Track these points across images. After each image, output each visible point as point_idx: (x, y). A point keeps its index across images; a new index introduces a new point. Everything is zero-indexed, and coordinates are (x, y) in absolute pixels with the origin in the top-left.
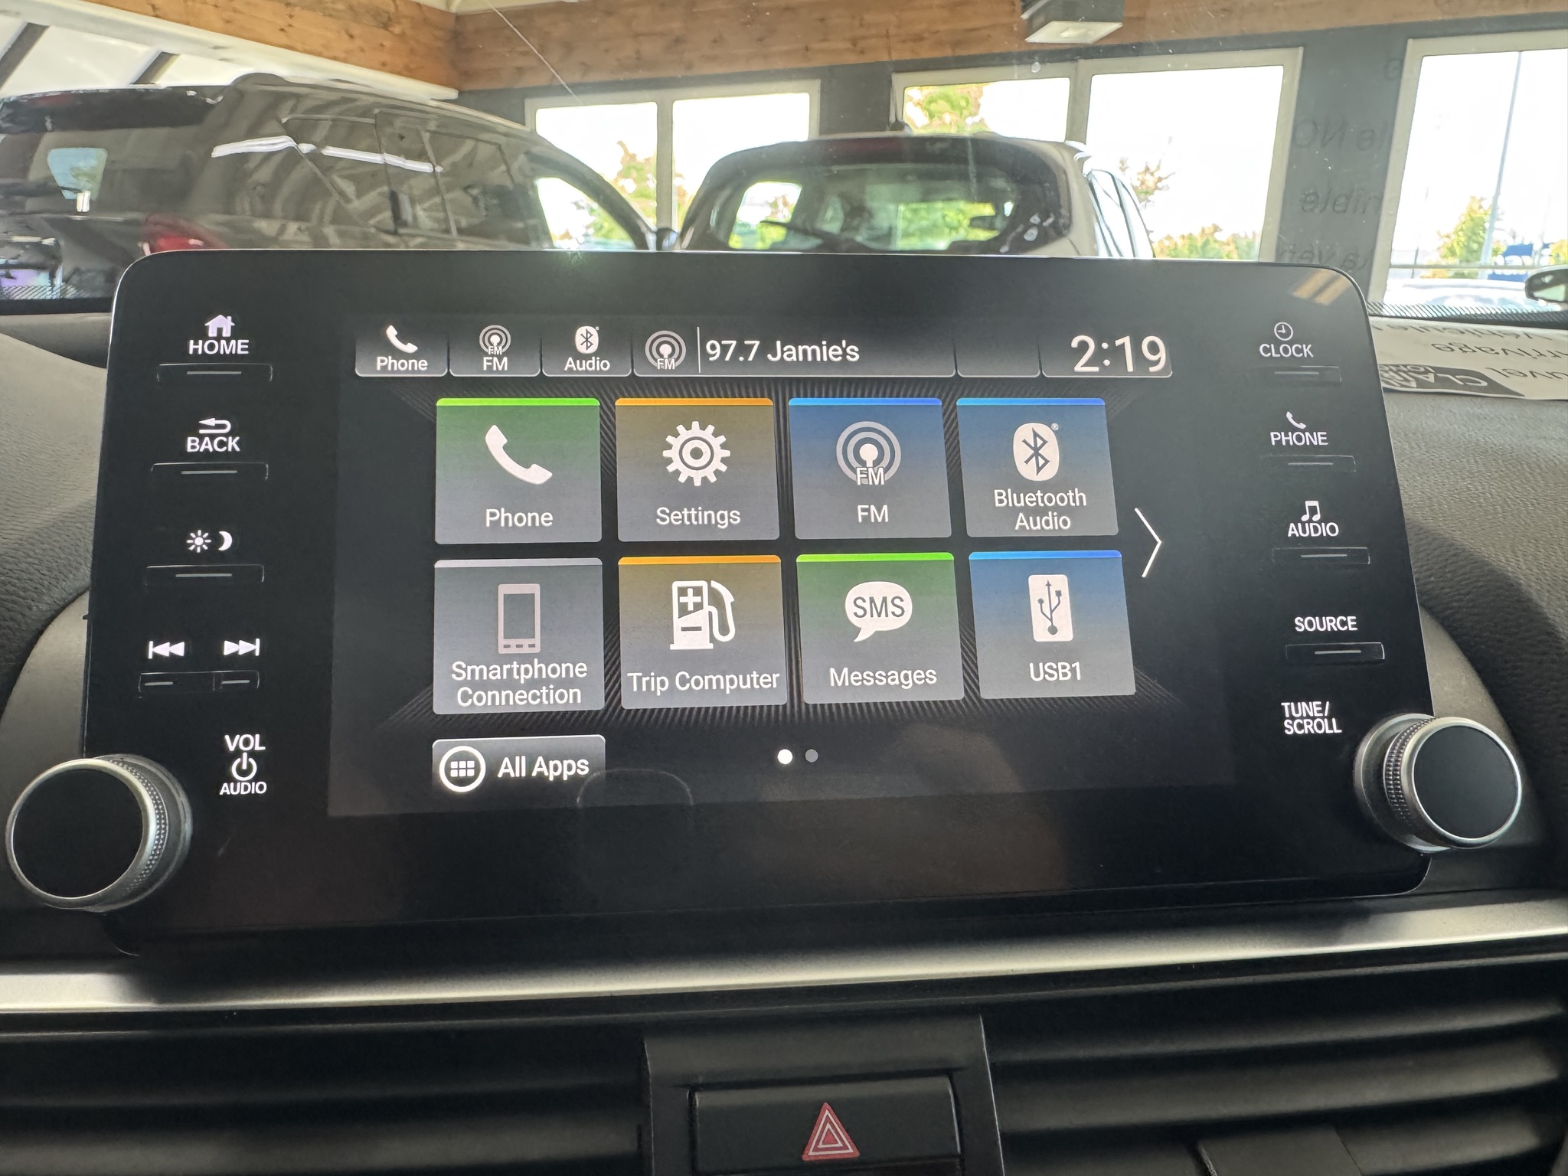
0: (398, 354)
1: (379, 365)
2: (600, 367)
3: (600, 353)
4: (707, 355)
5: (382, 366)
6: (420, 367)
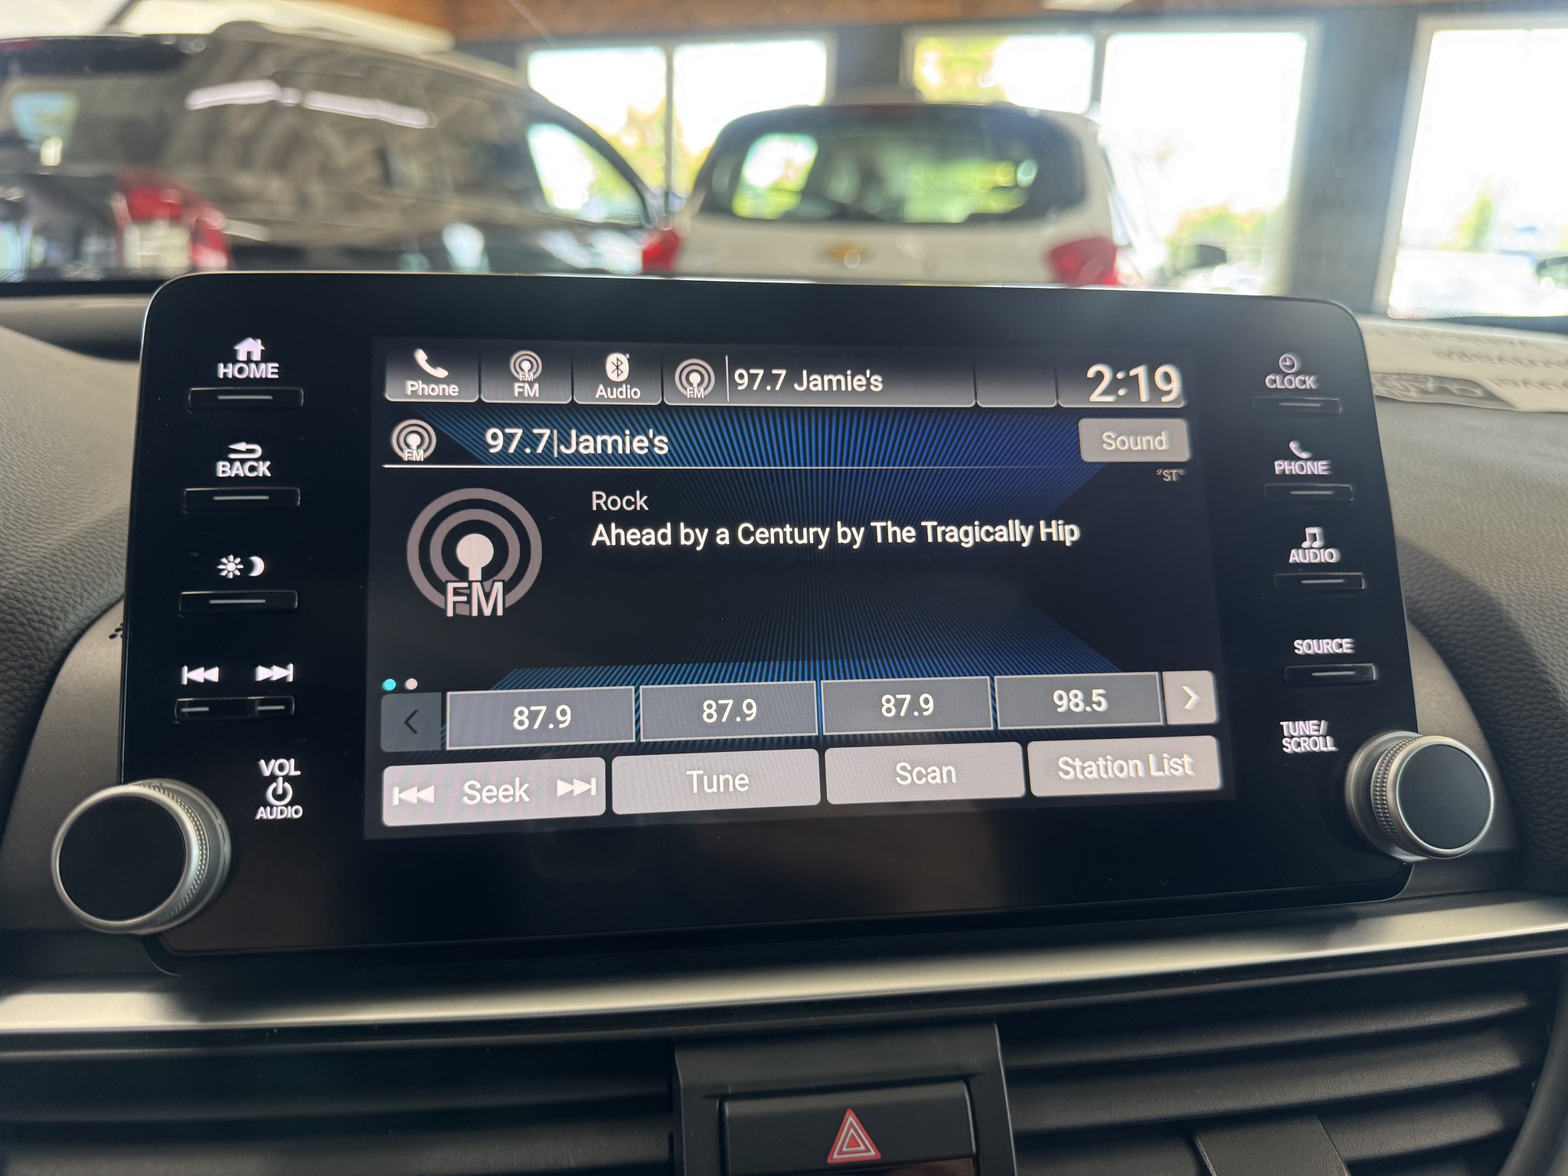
1: (409, 390)
2: (631, 395)
3: (631, 380)
4: (736, 384)
5: (413, 390)
6: (451, 392)
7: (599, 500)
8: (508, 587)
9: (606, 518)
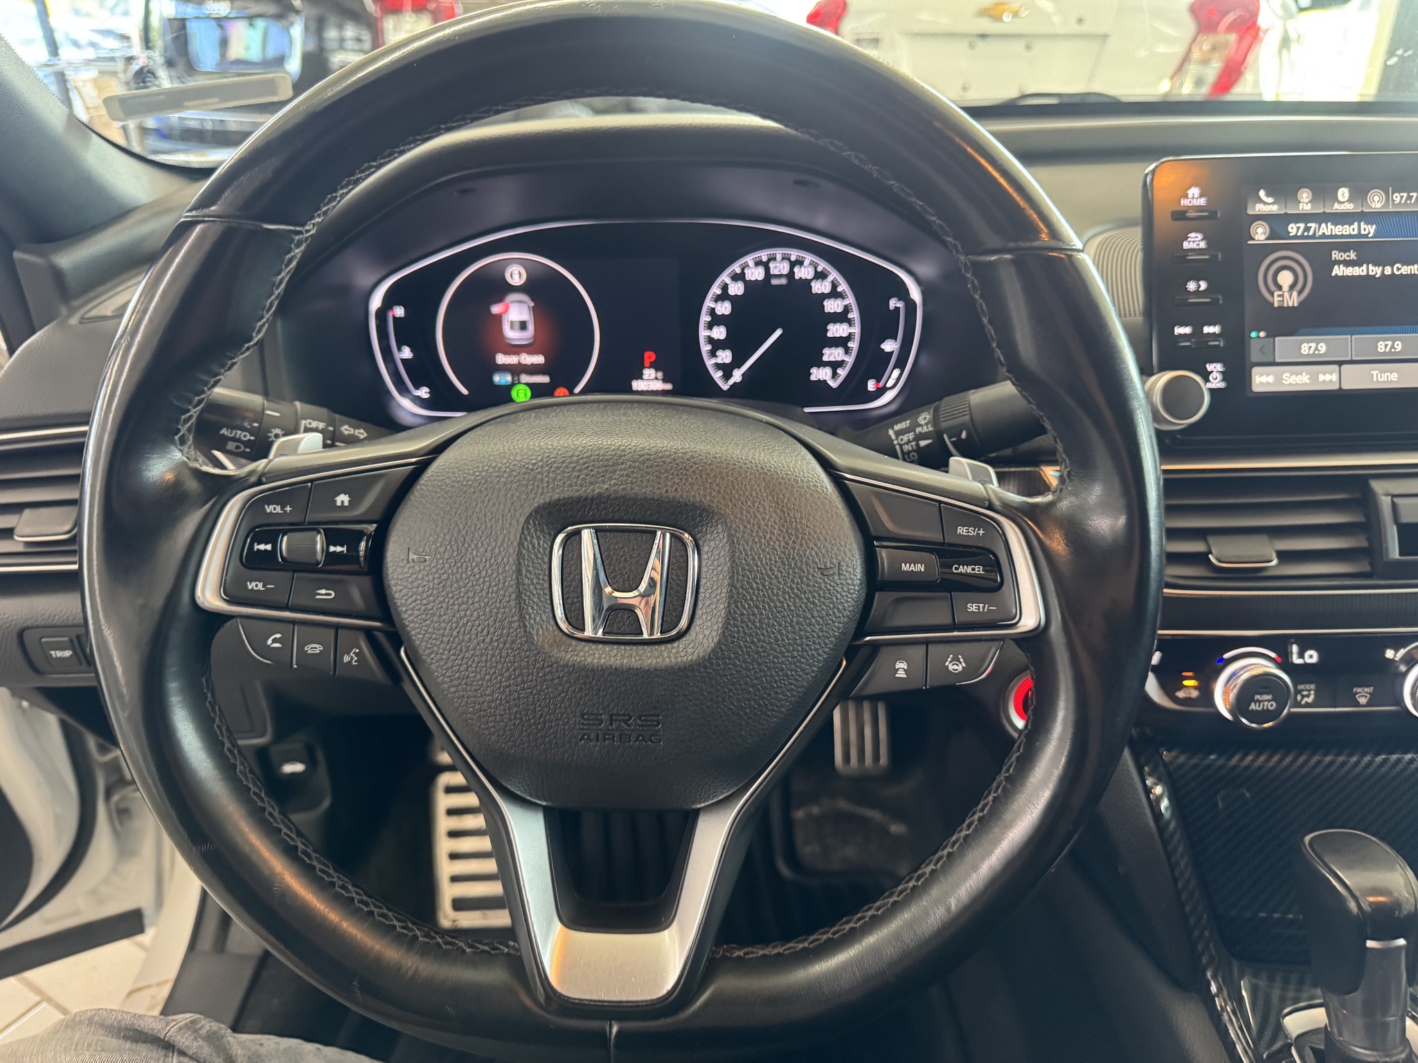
0: (1265, 203)
1: (1257, 209)
2: (1349, 207)
3: (1349, 201)
4: (1393, 201)
5: (1260, 208)
6: (1274, 209)
7: (1336, 255)
8: (1300, 293)
9: (1339, 262)
